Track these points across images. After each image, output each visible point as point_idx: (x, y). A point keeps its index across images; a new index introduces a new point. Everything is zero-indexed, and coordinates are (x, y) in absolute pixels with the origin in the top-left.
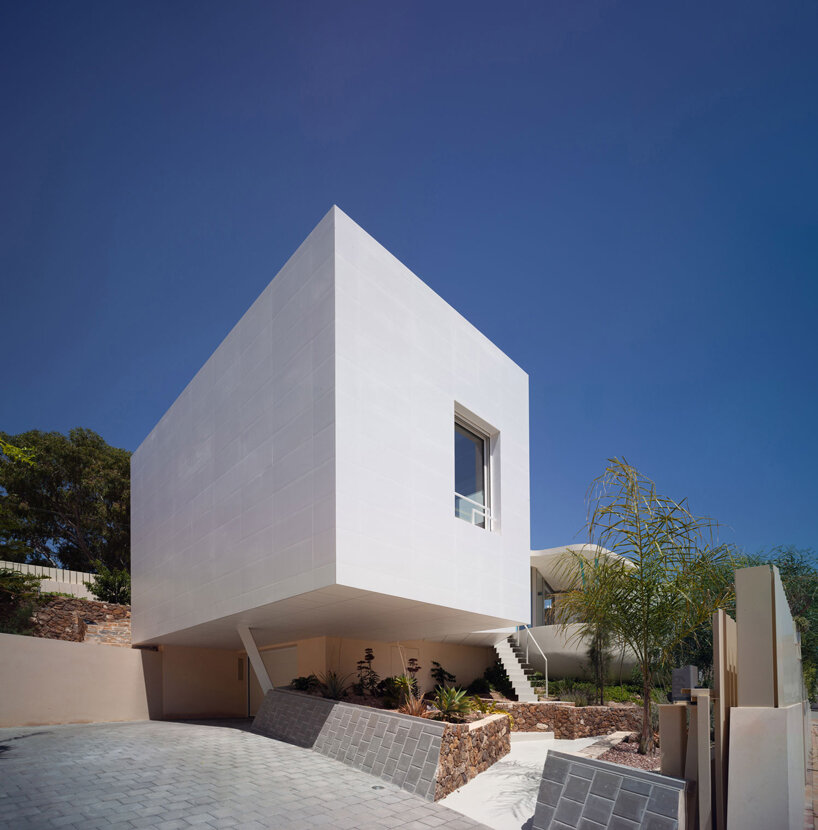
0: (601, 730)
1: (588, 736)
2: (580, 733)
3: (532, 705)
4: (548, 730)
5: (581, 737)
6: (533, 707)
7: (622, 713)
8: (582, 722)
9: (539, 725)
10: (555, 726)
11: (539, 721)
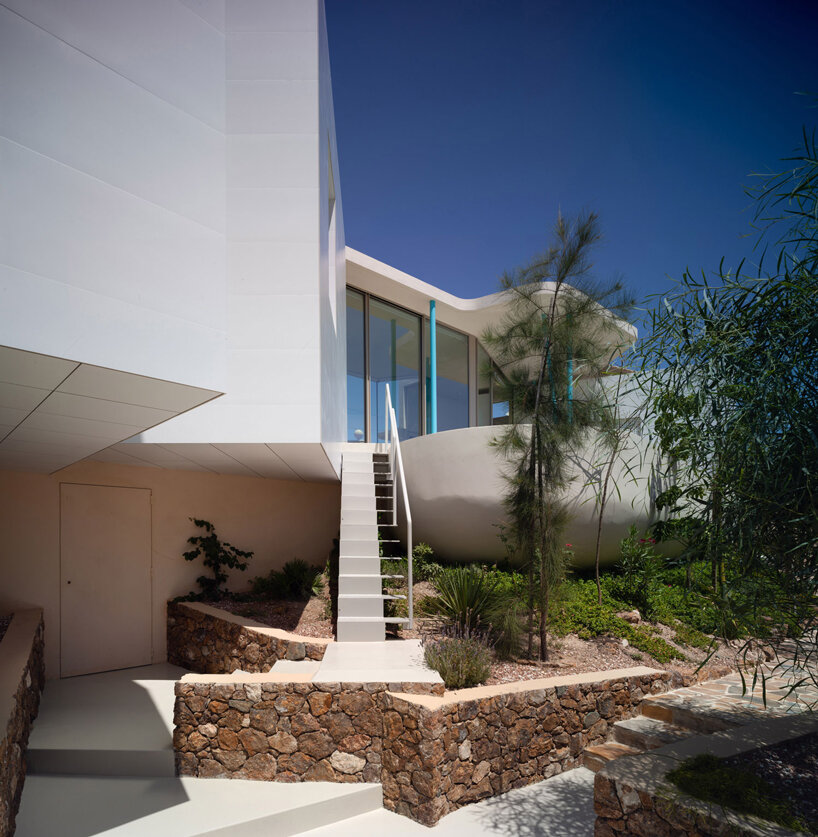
0: (527, 768)
1: (486, 796)
2: (458, 792)
3: (316, 688)
4: (364, 776)
5: (462, 802)
6: (319, 697)
7: (591, 696)
8: (465, 750)
9: (341, 760)
10: (386, 764)
11: (337, 743)
